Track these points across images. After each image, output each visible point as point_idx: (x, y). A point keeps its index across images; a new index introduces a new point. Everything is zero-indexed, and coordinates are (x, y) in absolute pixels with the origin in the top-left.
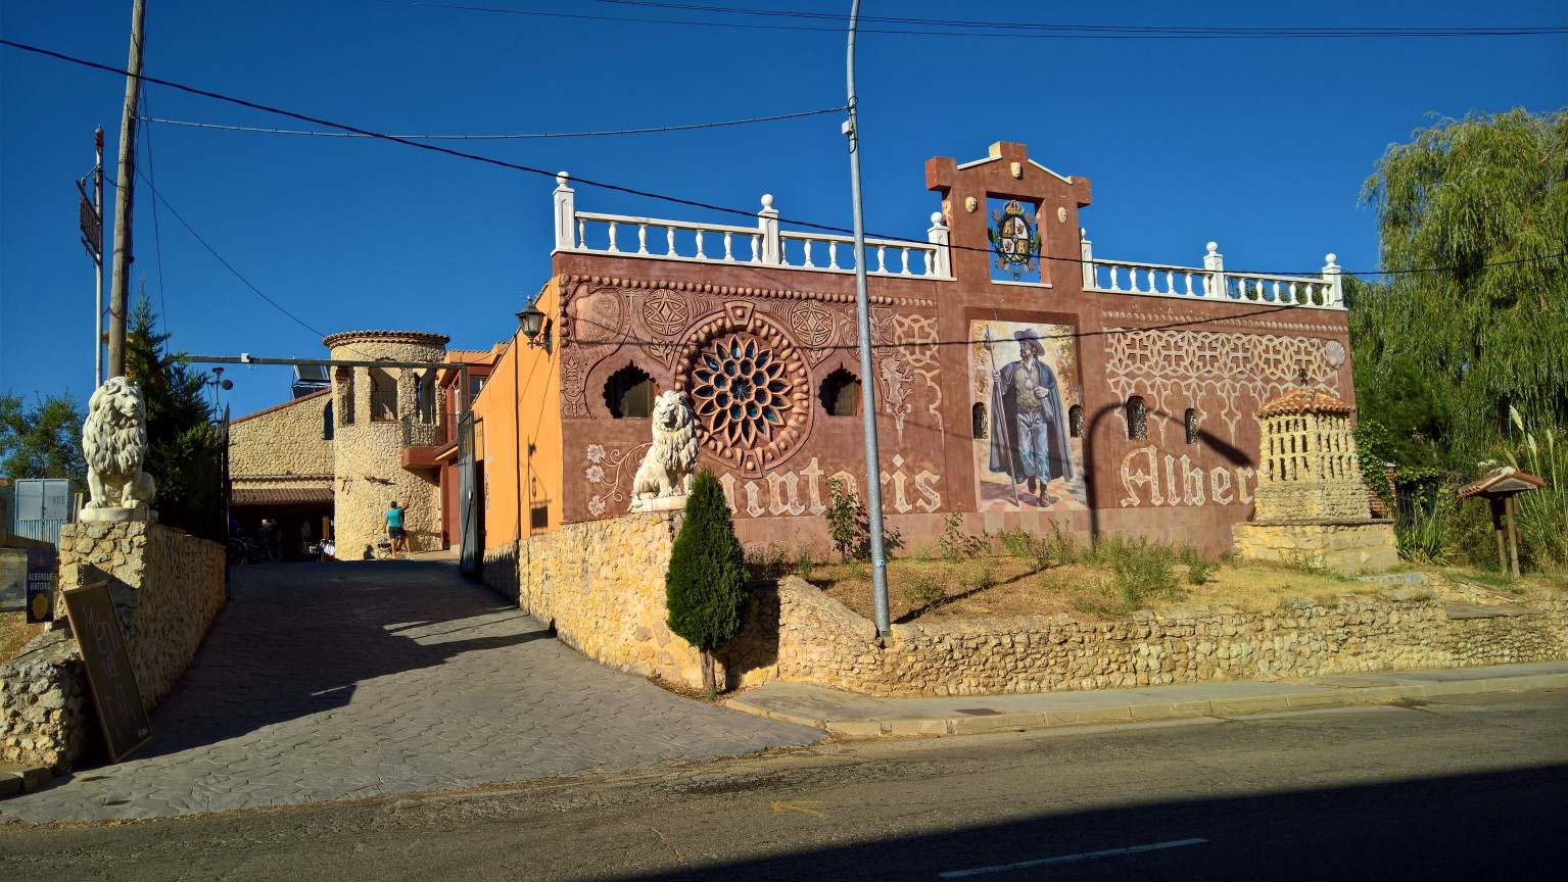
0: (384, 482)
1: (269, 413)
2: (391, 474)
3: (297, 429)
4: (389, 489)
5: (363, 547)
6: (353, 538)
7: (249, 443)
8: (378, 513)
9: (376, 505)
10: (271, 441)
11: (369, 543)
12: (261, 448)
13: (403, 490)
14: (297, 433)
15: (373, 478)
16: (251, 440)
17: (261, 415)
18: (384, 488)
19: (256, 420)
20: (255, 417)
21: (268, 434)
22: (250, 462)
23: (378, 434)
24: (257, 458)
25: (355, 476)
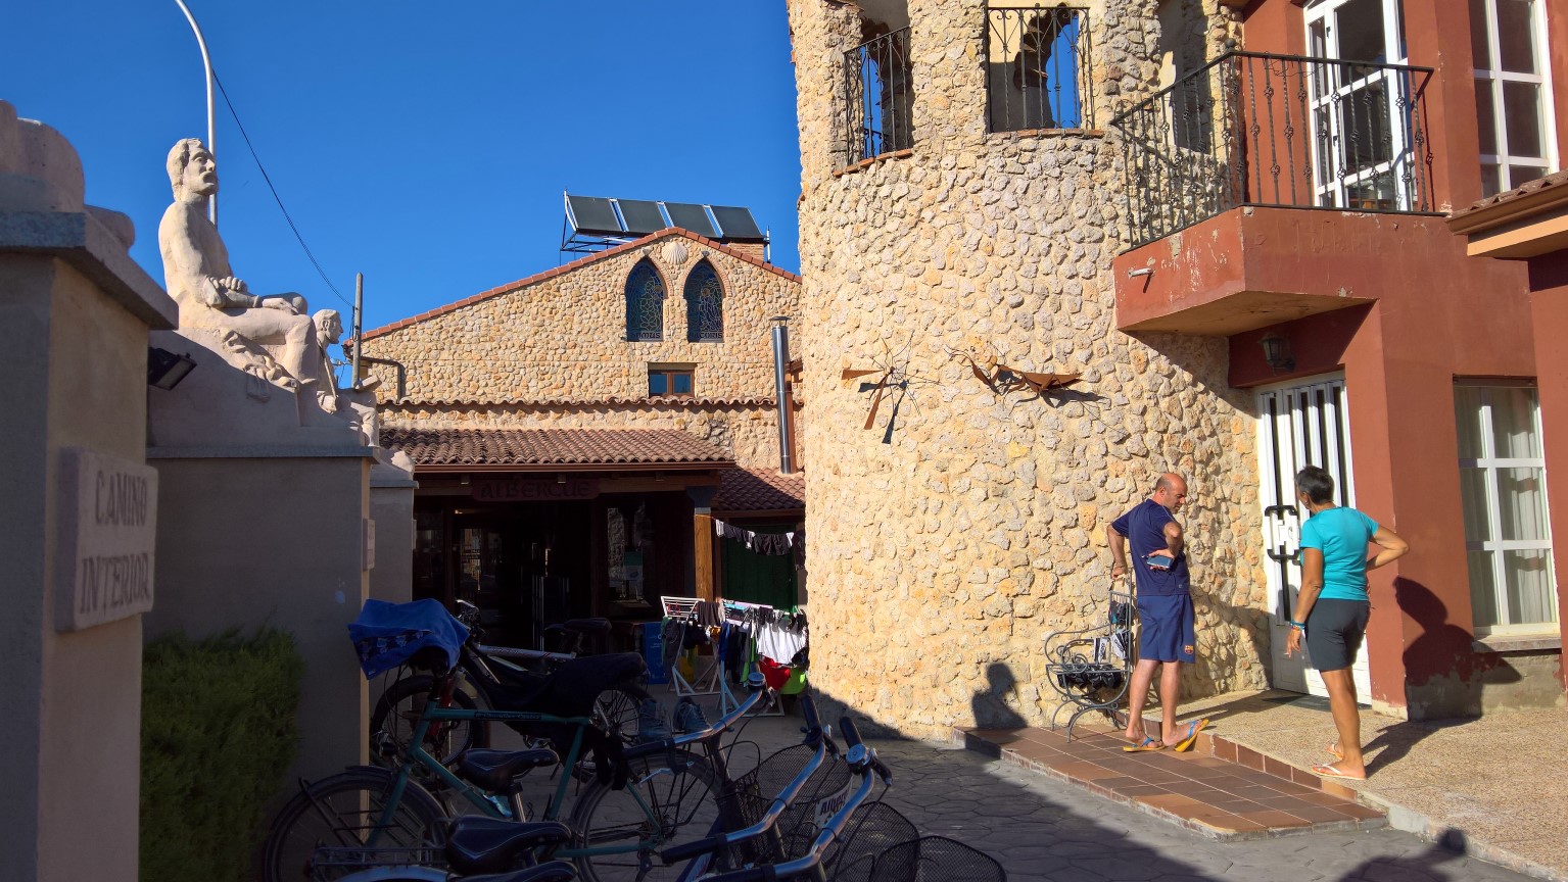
0: (1056, 389)
1: (524, 287)
2: (1080, 355)
3: (576, 319)
4: (1070, 418)
5: (968, 669)
6: (918, 628)
7: (488, 346)
8: (1034, 524)
9: (1021, 490)
10: (530, 342)
11: (995, 652)
12: (508, 356)
13: (1131, 424)
14: (577, 328)
15: (1004, 373)
16: (492, 340)
17: (511, 291)
18: (1049, 414)
19: (501, 301)
20: (500, 295)
21: (522, 329)
22: (491, 382)
23: (1019, 183)
24: (503, 375)
25: (918, 364)
